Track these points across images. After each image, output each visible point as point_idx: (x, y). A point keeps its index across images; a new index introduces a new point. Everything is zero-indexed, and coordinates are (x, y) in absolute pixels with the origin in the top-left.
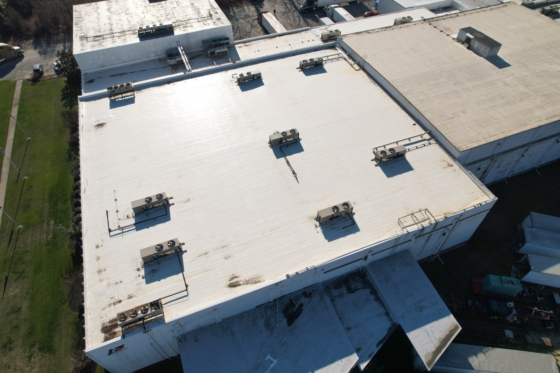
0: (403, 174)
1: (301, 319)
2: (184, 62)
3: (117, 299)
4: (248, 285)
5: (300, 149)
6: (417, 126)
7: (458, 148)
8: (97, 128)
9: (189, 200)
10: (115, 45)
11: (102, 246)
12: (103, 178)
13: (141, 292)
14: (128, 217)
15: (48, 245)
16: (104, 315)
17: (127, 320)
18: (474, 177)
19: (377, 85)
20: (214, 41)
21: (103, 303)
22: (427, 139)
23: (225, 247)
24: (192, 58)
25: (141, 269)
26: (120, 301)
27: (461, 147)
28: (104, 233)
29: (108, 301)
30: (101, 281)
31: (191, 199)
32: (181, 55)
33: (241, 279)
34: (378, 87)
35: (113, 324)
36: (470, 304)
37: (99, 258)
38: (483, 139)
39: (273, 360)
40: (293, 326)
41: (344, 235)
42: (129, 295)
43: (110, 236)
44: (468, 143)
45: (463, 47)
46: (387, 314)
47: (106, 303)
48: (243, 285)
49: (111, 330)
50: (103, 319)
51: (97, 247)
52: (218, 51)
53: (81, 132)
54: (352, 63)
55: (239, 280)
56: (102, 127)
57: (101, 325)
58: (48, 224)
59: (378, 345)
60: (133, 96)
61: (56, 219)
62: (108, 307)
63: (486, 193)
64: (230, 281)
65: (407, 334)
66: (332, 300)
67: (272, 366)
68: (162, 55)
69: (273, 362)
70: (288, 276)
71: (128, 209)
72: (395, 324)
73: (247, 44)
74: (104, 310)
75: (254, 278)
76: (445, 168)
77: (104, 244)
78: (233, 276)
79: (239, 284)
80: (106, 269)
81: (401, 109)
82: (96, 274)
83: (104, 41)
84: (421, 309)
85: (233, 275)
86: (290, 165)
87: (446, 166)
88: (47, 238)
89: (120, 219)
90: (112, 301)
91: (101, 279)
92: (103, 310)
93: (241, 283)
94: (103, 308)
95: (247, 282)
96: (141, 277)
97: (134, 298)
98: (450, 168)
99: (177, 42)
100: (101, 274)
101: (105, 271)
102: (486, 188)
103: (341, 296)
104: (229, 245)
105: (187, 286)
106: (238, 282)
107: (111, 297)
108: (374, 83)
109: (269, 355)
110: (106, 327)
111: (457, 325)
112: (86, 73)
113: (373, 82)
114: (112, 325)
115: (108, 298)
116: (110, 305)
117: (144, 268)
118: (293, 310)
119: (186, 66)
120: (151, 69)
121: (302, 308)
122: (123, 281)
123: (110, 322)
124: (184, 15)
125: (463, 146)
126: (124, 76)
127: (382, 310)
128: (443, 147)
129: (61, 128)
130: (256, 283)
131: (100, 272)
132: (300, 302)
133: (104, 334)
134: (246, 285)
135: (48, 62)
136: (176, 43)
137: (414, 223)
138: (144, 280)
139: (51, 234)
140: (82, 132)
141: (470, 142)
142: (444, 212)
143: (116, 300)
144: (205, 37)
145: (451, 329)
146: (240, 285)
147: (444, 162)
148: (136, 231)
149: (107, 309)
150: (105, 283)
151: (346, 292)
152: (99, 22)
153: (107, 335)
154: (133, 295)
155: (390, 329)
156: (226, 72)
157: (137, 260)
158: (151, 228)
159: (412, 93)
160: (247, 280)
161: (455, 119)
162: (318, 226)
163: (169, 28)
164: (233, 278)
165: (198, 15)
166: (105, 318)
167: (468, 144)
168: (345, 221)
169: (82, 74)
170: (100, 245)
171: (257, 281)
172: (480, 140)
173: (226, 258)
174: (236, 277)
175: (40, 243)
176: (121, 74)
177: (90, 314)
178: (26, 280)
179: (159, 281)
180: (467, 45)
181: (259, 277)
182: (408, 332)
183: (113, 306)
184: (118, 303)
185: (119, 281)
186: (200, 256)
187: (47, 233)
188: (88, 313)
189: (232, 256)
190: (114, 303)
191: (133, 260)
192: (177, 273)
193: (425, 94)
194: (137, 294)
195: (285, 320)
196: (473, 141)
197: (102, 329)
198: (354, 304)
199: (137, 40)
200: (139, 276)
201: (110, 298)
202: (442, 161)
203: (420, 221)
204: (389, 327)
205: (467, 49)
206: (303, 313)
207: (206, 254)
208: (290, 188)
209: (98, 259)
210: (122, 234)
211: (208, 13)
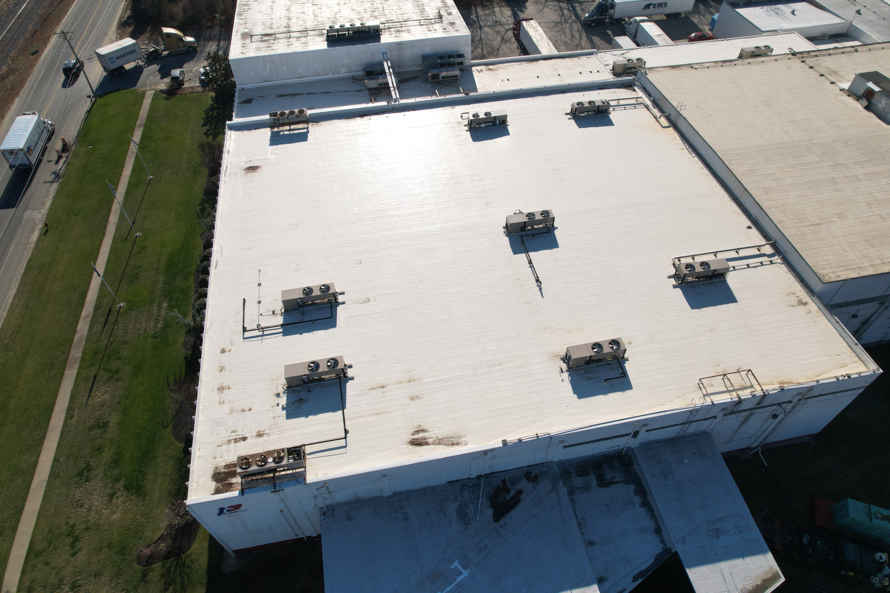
0: (719, 306)
1: (515, 514)
2: (390, 86)
3: (241, 433)
4: (440, 446)
5: (552, 244)
6: (754, 231)
7: (821, 277)
8: (247, 173)
9: (368, 300)
10: (290, 49)
11: (230, 351)
12: (245, 249)
13: (277, 430)
14: (274, 312)
15: (155, 338)
16: (220, 456)
17: (251, 469)
18: (843, 328)
19: (694, 156)
20: (441, 57)
21: (219, 436)
22: (767, 254)
23: (414, 381)
24: (402, 81)
25: (282, 395)
26: (244, 439)
27: (827, 275)
28: (235, 333)
29: (227, 435)
30: (222, 403)
31: (371, 299)
32: (387, 74)
33: (431, 435)
34: (696, 159)
35: (230, 470)
36: (805, 541)
37: (222, 368)
38: (870, 266)
39: (462, 570)
40: (502, 522)
41: (605, 392)
42: (259, 431)
43: (244, 338)
44: (841, 269)
45: (858, 106)
46: (658, 531)
47: (224, 437)
48: (433, 444)
49: (225, 480)
50: (217, 460)
51: (223, 351)
52: (444, 74)
53: (223, 175)
54: (658, 114)
55: (426, 436)
56: (254, 172)
57: (213, 469)
58: (159, 307)
59: (635, 578)
60: (305, 130)
61: (170, 301)
62: (226, 444)
63: (863, 358)
64: (413, 435)
65: (688, 571)
66: (571, 493)
67: (459, 579)
68: (358, 71)
69: (462, 573)
70: (504, 442)
71: (275, 301)
72: (669, 550)
73: (491, 67)
74: (220, 447)
75: (451, 437)
76: (792, 306)
77: (233, 349)
78: (419, 429)
79: (426, 442)
80: (231, 386)
81: (729, 199)
82: (216, 391)
83: (275, 42)
84: (717, 533)
85: (419, 426)
86: (533, 266)
87: (795, 303)
88: (155, 327)
89: (261, 315)
90: (234, 436)
91: (222, 400)
92: (218, 446)
93: (430, 441)
94: (219, 444)
95: (440, 442)
96: (280, 406)
97: (265, 437)
98: (802, 308)
99: (383, 54)
100: (223, 393)
101: (229, 389)
102: (863, 351)
103: (586, 489)
104: (419, 379)
105: (346, 432)
106: (425, 439)
107: (233, 429)
108: (690, 151)
109: (458, 561)
110: (220, 473)
111: (778, 572)
112: (243, 89)
113: (689, 149)
114: (229, 472)
115: (227, 431)
116: (229, 441)
117: (286, 394)
118: (506, 498)
119: (392, 92)
120: (338, 92)
121: (521, 498)
122: (252, 408)
123: (227, 466)
124: (400, 13)
125: (830, 273)
126: (297, 97)
127: (650, 524)
128: (794, 272)
129: (196, 167)
130: (453, 444)
131: (221, 389)
132: (518, 487)
133: (215, 483)
134: (438, 446)
135: (193, 67)
136: (381, 55)
137: (725, 389)
138: (285, 412)
139: (161, 322)
140: (225, 176)
141: (845, 268)
142: (781, 379)
143: (238, 435)
144: (428, 50)
145: (765, 577)
146: (427, 444)
147: (792, 295)
148: (284, 336)
149: (225, 447)
150: (226, 407)
151: (596, 483)
152: (272, 13)
153: (220, 485)
154: (265, 432)
155: (658, 557)
156: (452, 108)
157: (278, 380)
158: (305, 335)
159: (754, 174)
160: (440, 438)
161: (824, 226)
162: (564, 370)
163: (374, 30)
164: (418, 432)
165: (421, 14)
166: (220, 459)
167: (840, 271)
168: (611, 369)
169: (237, 90)
170: (228, 350)
171: (455, 441)
172: (865, 267)
173: (412, 399)
174: (423, 431)
175: (144, 333)
176: (293, 95)
177: (199, 449)
178: (119, 383)
179: (307, 417)
180: (866, 103)
181: (460, 437)
182: (689, 567)
183: (233, 444)
184: (241, 441)
185: (247, 408)
186: (373, 389)
187: (156, 319)
188: (197, 448)
189: (422, 398)
190: (236, 439)
191: (273, 380)
192: (334, 410)
193: (774, 178)
194: (271, 431)
195: (490, 512)
196: (851, 267)
197: (213, 475)
198: (606, 505)
199: (324, 45)
200: (278, 405)
201: (230, 431)
202: (788, 294)
203: (736, 388)
204: (658, 552)
205: (864, 110)
206: (521, 505)
207: (383, 387)
208: (528, 303)
209: (221, 370)
210: (261, 338)
211: (437, 12)
